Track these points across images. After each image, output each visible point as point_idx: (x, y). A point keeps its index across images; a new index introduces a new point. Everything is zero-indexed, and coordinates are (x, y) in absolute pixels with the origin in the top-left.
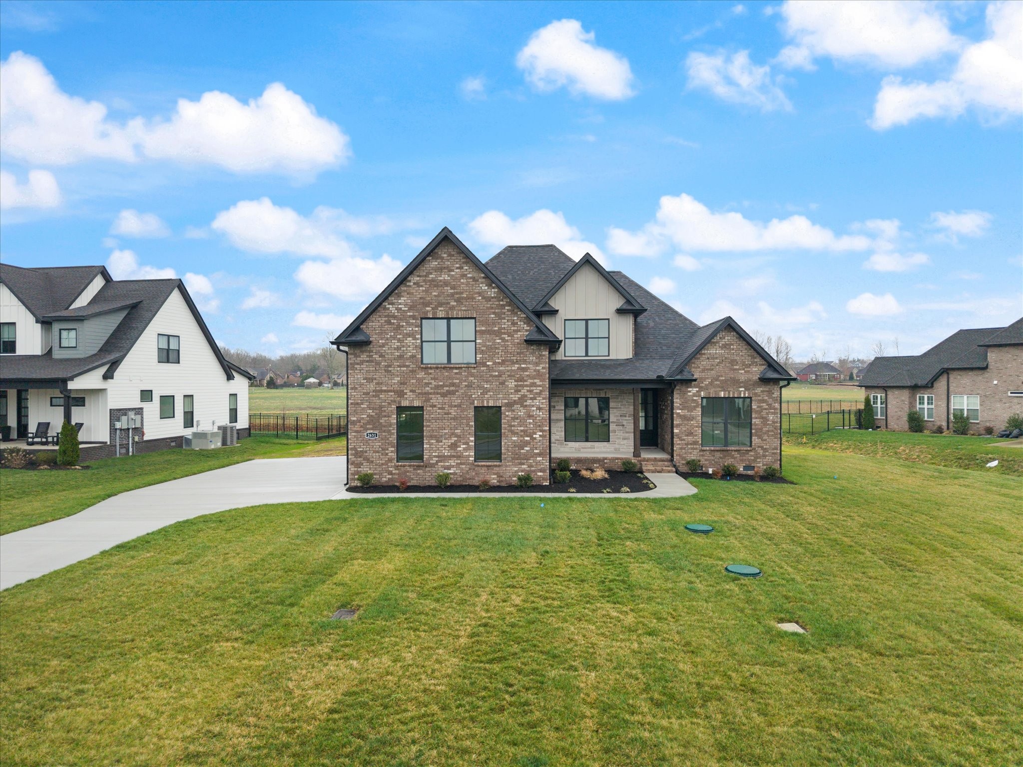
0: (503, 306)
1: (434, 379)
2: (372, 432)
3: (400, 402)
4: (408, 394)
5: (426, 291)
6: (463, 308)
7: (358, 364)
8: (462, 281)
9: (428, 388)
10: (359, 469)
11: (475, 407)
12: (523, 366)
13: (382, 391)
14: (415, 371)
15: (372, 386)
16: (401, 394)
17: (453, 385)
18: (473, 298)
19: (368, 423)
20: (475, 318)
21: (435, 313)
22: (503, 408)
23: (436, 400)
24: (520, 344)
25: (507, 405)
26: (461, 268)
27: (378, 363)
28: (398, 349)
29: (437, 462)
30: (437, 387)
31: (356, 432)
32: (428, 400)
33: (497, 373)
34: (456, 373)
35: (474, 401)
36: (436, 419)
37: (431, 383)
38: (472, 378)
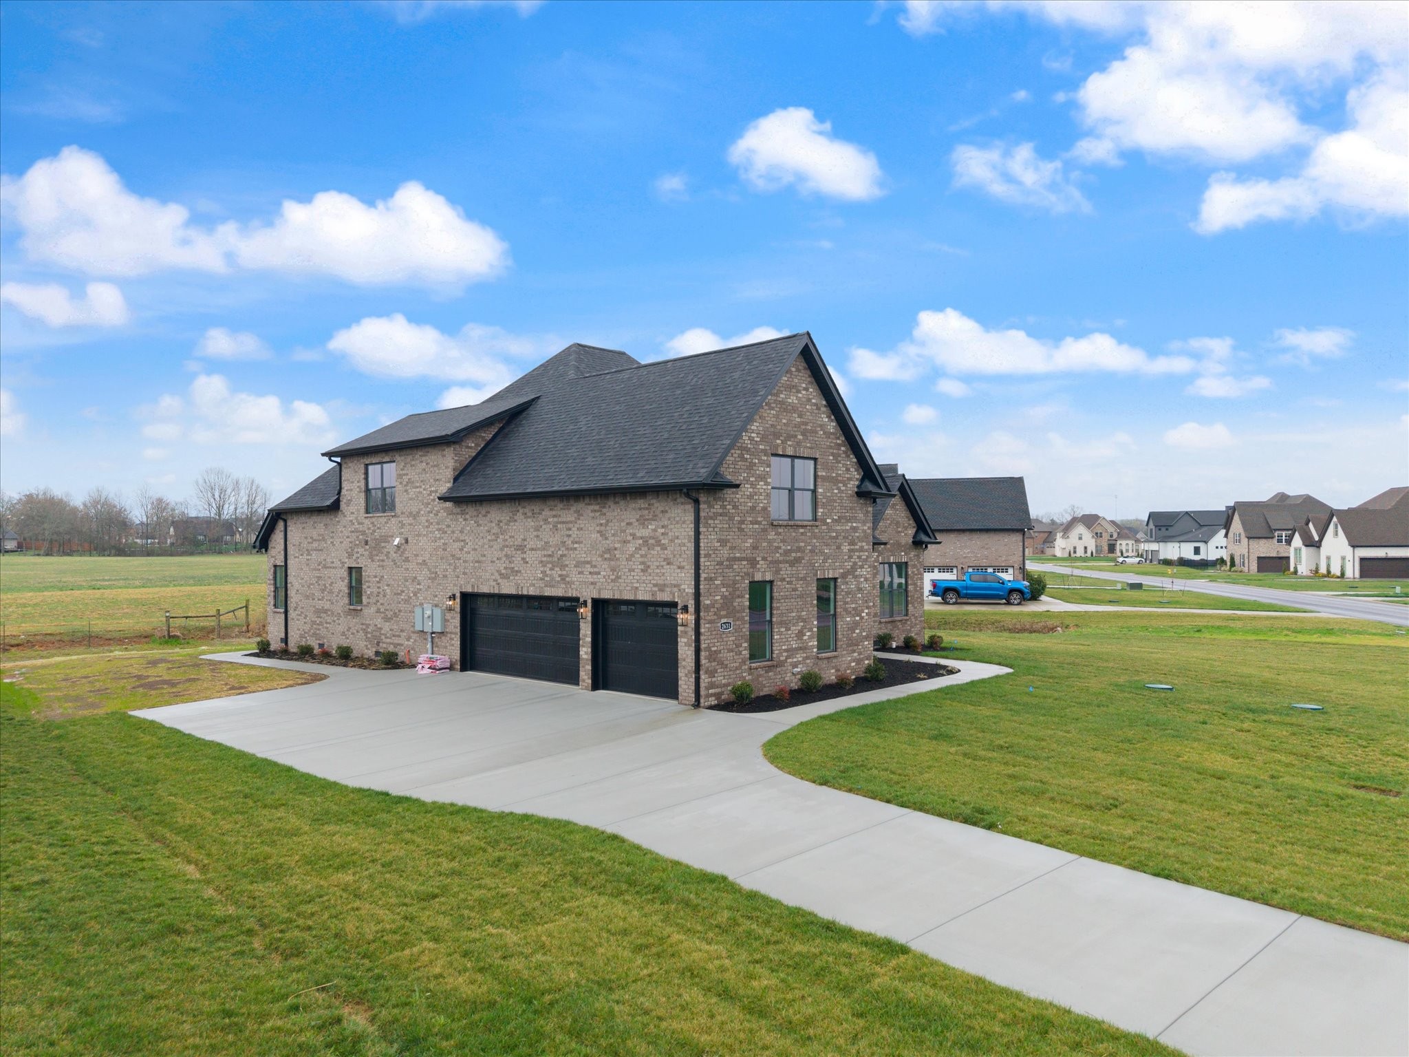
0: (839, 445)
1: (783, 541)
2: (725, 620)
3: (753, 577)
4: (761, 562)
5: (777, 416)
6: (808, 445)
7: (711, 518)
8: (808, 407)
9: (778, 555)
10: (714, 679)
11: (818, 579)
12: (854, 525)
13: (735, 559)
14: (767, 531)
15: (725, 552)
16: (753, 562)
17: (799, 549)
18: (816, 432)
19: (722, 608)
20: (815, 459)
21: (784, 449)
22: (839, 580)
23: (786, 571)
24: (853, 496)
25: (844, 576)
26: (806, 389)
27: (731, 519)
28: (751, 497)
29: (787, 657)
30: (787, 552)
31: (710, 622)
32: (778, 571)
33: (834, 534)
34: (802, 533)
35: (817, 571)
36: (786, 597)
37: (780, 548)
38: (815, 541)
